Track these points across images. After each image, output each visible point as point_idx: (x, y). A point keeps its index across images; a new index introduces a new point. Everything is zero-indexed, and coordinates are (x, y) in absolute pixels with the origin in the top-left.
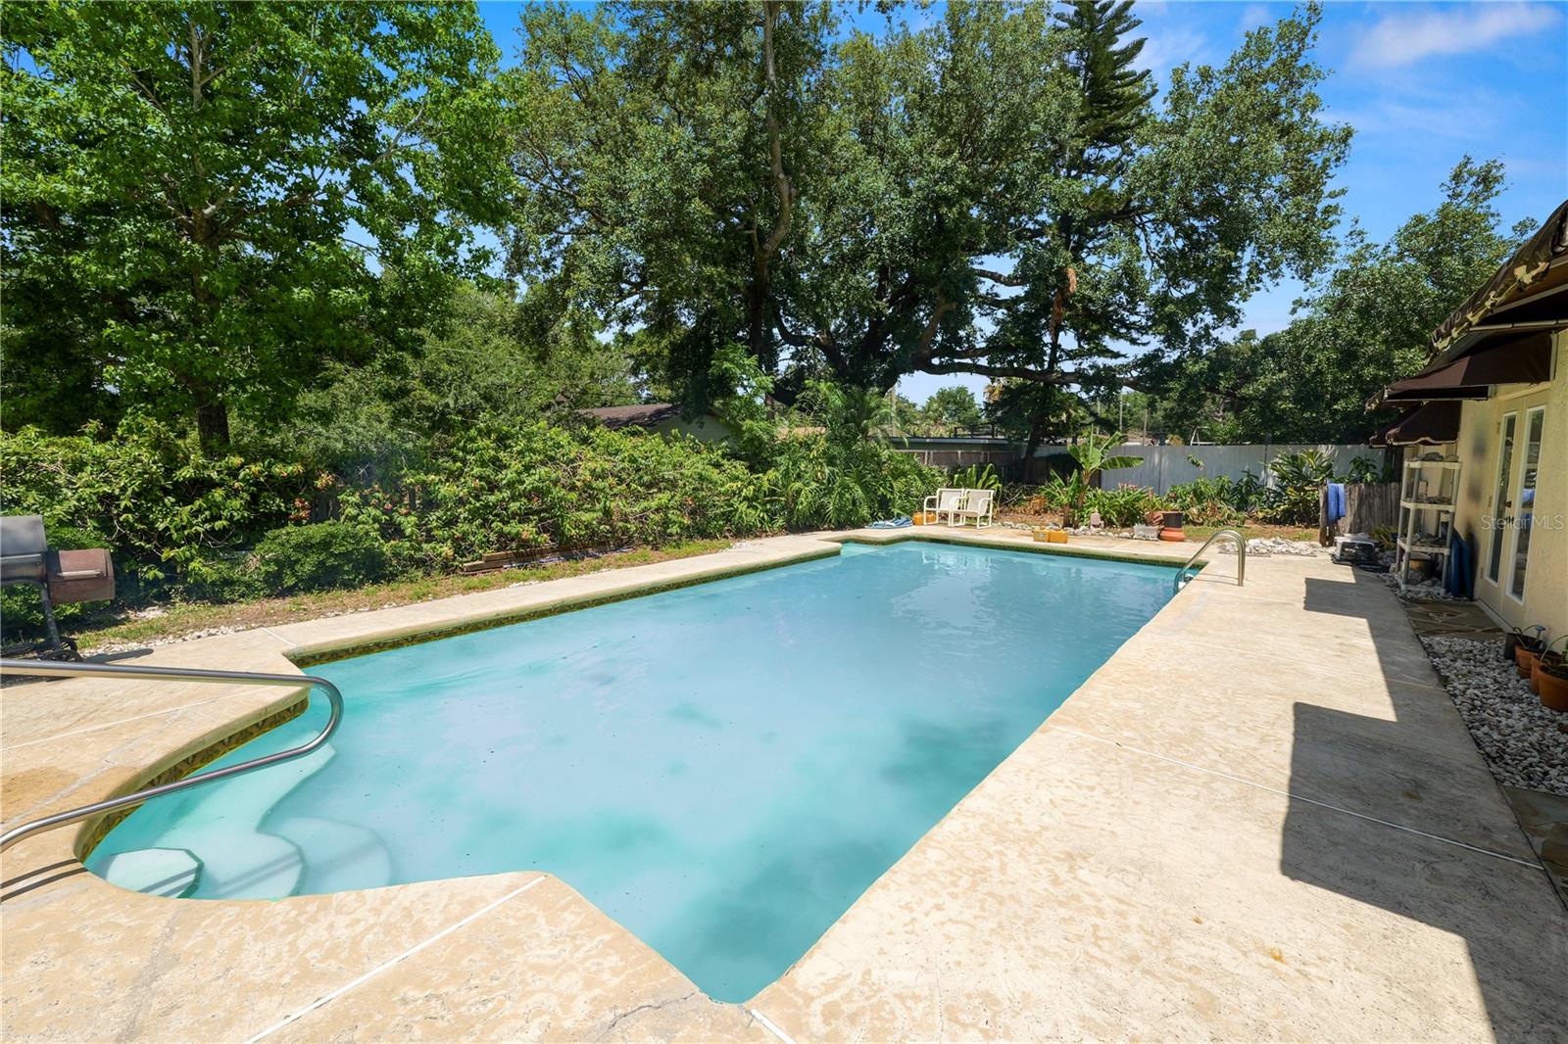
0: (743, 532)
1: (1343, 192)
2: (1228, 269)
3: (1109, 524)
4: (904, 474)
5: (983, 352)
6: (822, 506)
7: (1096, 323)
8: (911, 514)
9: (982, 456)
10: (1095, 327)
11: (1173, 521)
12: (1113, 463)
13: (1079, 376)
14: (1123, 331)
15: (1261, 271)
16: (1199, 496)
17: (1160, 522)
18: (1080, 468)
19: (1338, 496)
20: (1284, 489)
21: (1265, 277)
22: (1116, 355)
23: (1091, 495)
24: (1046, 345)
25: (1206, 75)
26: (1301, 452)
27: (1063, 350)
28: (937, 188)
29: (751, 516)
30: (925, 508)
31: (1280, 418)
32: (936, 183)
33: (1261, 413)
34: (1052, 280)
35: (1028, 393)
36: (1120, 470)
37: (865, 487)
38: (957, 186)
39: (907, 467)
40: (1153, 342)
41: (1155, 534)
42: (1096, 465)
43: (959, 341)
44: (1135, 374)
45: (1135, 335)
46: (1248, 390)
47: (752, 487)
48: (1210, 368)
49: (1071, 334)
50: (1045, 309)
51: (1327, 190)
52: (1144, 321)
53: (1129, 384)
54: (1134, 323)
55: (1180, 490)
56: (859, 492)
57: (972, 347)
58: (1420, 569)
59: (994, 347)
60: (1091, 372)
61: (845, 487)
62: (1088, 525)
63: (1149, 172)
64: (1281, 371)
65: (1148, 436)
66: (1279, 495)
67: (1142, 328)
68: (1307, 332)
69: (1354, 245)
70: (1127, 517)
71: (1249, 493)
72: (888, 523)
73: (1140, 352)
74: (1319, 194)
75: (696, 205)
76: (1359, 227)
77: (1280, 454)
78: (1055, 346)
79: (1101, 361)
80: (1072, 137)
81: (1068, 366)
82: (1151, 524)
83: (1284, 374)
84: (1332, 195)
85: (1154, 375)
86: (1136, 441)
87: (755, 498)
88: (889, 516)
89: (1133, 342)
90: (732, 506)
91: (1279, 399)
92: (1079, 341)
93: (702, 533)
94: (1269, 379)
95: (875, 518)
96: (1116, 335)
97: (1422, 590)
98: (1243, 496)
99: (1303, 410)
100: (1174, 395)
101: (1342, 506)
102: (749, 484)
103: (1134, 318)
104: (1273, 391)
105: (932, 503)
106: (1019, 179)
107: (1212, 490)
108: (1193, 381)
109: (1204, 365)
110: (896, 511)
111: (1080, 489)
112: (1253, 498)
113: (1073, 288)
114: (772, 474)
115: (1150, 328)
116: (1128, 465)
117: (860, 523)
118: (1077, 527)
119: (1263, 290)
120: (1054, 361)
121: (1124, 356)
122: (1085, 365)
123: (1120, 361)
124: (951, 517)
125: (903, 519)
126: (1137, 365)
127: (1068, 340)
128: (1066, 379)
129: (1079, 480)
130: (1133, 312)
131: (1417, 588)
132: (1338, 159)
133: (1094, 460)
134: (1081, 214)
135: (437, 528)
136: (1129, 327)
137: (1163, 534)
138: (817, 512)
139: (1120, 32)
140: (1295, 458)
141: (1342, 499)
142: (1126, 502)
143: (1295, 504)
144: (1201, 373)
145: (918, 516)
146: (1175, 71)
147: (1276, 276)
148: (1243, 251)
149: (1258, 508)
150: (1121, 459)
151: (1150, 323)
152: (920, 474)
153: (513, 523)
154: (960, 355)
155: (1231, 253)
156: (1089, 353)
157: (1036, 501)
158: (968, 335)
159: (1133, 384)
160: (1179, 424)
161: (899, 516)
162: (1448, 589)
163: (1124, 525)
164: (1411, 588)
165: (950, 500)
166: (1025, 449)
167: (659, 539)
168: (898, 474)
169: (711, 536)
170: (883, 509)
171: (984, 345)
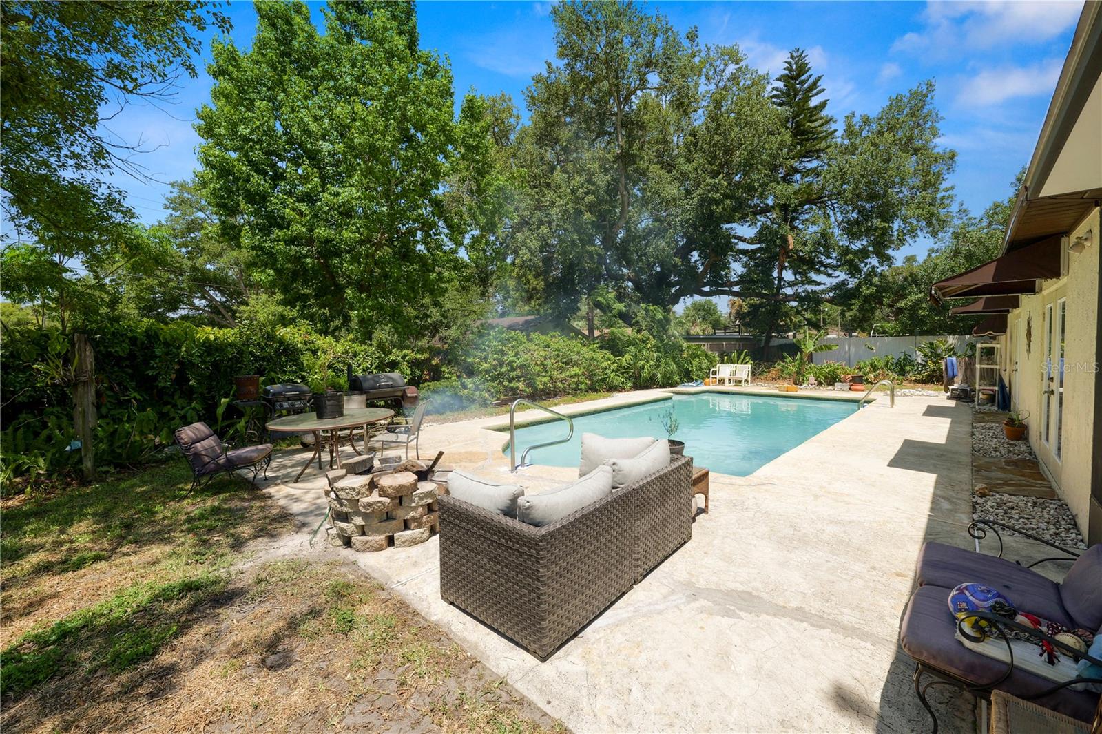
0: (612, 389)
1: (952, 188)
2: (885, 232)
3: (820, 384)
4: (698, 356)
5: (736, 284)
6: (654, 375)
7: (805, 264)
8: (703, 379)
9: (737, 346)
10: (805, 268)
11: (857, 380)
12: (821, 348)
13: (796, 297)
14: (823, 269)
15: (905, 234)
16: (874, 367)
17: (850, 381)
18: (801, 352)
19: (953, 365)
20: (926, 362)
21: (907, 237)
22: (819, 284)
23: (808, 367)
24: (775, 279)
25: (866, 121)
26: (936, 340)
27: (785, 281)
28: (710, 195)
29: (617, 380)
30: (711, 376)
31: (922, 321)
32: (709, 192)
33: (911, 317)
34: (778, 242)
35: (764, 307)
36: (824, 352)
37: (678, 364)
38: (721, 194)
39: (699, 352)
40: (842, 276)
41: (848, 388)
42: (811, 349)
43: (721, 277)
44: (831, 294)
45: (830, 271)
46: (901, 304)
47: (616, 365)
48: (877, 291)
49: (790, 272)
50: (774, 258)
51: (942, 187)
52: (835, 262)
53: (828, 301)
54: (829, 264)
55: (862, 364)
56: (674, 367)
57: (729, 281)
58: (987, 399)
59: (743, 280)
60: (803, 294)
61: (667, 364)
62: (808, 384)
63: (834, 177)
64: (920, 293)
65: (842, 330)
66: (924, 366)
67: (834, 266)
68: (934, 270)
69: (961, 218)
70: (831, 379)
71: (905, 365)
72: (691, 384)
73: (834, 281)
74: (937, 190)
75: (587, 215)
76: (964, 207)
77: (924, 341)
78: (780, 279)
79: (809, 288)
80: (787, 159)
81: (789, 291)
82: (845, 382)
83: (923, 294)
84: (946, 190)
85: (843, 296)
86: (834, 334)
87: (617, 370)
88: (690, 380)
89: (829, 275)
90: (606, 374)
91: (920, 309)
92: (795, 275)
93: (592, 389)
94: (914, 297)
95: (683, 382)
96: (818, 272)
97: (986, 408)
98: (902, 368)
99: (936, 315)
100: (855, 308)
101: (955, 371)
102: (614, 363)
103: (829, 261)
104: (917, 304)
105: (715, 373)
106: (756, 185)
107: (882, 363)
108: (867, 299)
109: (873, 290)
110: (694, 377)
111: (802, 364)
112: (908, 368)
113: (791, 247)
114: (627, 356)
115: (839, 266)
116: (830, 349)
117: (675, 384)
118: (801, 385)
119: (907, 245)
120: (779, 287)
121: (824, 284)
122: (799, 290)
123: (821, 287)
124: (727, 381)
125: (699, 381)
126: (831, 289)
127: (788, 275)
128: (788, 298)
129: (801, 358)
130: (828, 257)
131: (984, 407)
132: (949, 169)
133: (810, 347)
134: (794, 202)
135: (480, 384)
136: (826, 266)
137: (852, 387)
138: (651, 379)
139: (813, 96)
140: (931, 344)
141: (955, 366)
142: (830, 371)
143: (934, 371)
144: (871, 294)
145: (707, 380)
146: (847, 117)
147: (914, 237)
148: (893, 223)
149: (911, 374)
150: (826, 346)
151: (839, 264)
152: (707, 356)
153: (514, 382)
154: (722, 285)
155: (886, 225)
156: (803, 283)
157: (773, 372)
158: (726, 274)
159: (831, 301)
160: (860, 323)
161: (696, 380)
162: (999, 406)
163: (829, 385)
164: (981, 407)
165: (725, 371)
166: (763, 342)
167: (574, 391)
168: (695, 356)
169: (597, 391)
170: (688, 376)
171: (736, 279)
